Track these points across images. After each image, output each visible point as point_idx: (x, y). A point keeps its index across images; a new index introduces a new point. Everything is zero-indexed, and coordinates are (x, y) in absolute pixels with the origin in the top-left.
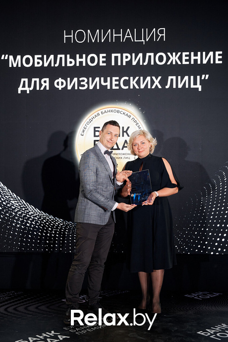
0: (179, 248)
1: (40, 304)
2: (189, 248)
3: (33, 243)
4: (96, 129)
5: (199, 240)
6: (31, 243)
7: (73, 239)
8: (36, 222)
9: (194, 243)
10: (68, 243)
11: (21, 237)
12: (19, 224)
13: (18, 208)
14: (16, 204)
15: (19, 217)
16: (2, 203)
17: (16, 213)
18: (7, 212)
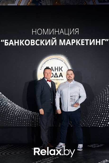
0: (85, 124)
1: (21, 151)
2: (89, 124)
3: (18, 122)
7: (36, 121)
10: (34, 122)
11: (12, 119)
12: (11, 114)
13: (11, 106)
14: (10, 104)
15: (11, 110)
16: (3, 104)
17: (10, 108)
18: (5, 108)
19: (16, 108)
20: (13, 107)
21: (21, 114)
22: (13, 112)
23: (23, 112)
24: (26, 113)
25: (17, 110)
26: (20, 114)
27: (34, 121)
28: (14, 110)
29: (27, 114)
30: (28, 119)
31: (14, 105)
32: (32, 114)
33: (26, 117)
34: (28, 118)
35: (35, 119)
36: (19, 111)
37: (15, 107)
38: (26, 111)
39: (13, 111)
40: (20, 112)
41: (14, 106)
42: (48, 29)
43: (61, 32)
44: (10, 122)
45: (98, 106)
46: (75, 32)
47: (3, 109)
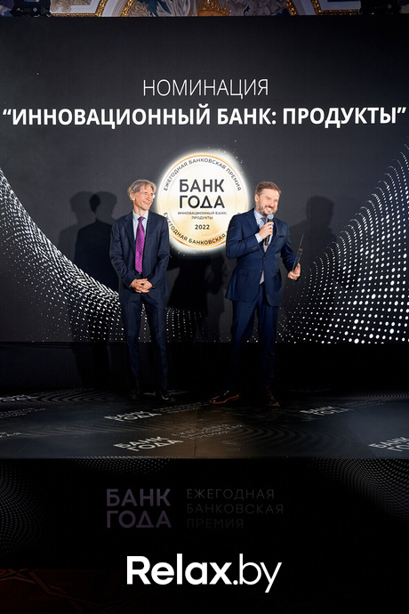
0: (284, 336)
2: (296, 336)
5: (308, 327)
6: (103, 330)
8: (109, 305)
9: (301, 329)
11: (89, 323)
13: (86, 288)
14: (84, 283)
15: (88, 299)
16: (66, 281)
17: (83, 294)
18: (72, 293)
19: (100, 292)
20: (91, 290)
22: (91, 305)
25: (102, 297)
26: (110, 309)
28: (95, 298)
31: (94, 284)
36: (108, 302)
37: (98, 290)
39: (92, 300)
40: (111, 303)
41: (93, 287)
42: (185, 81)
43: (220, 89)
44: (85, 332)
45: (318, 287)
46: (258, 89)
47: (64, 295)
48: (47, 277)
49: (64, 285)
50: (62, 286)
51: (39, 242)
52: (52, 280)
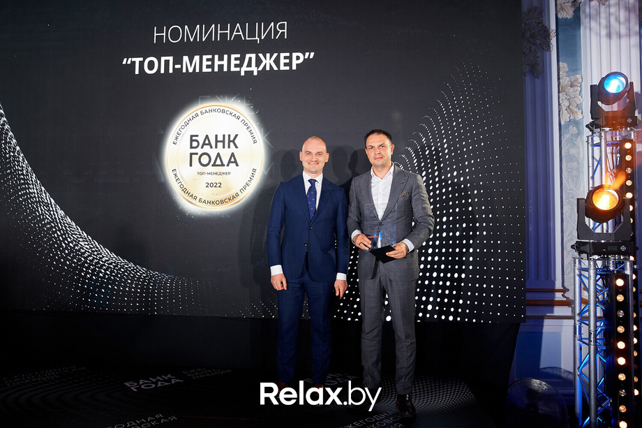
3: (108, 300)
4: (194, 138)
7: (159, 296)
8: (112, 272)
10: (153, 301)
11: (91, 291)
12: (89, 273)
13: (89, 252)
14: (86, 246)
15: (90, 265)
16: (68, 244)
17: (86, 258)
18: (74, 257)
19: (103, 257)
20: (94, 255)
21: (116, 275)
22: (93, 270)
23: (122, 270)
24: (129, 274)
25: (105, 262)
26: (113, 276)
27: (153, 297)
28: (98, 263)
29: (134, 276)
30: (136, 292)
31: (97, 248)
32: (147, 276)
33: (132, 283)
34: (136, 288)
35: (156, 293)
36: (111, 268)
37: (101, 254)
38: (130, 267)
39: (95, 265)
40: (114, 269)
41: (96, 251)
42: (198, 26)
43: (235, 33)
44: (86, 300)
46: (276, 32)
47: (66, 259)
48: (50, 239)
49: (66, 248)
50: (64, 250)
51: (43, 202)
52: (54, 243)
